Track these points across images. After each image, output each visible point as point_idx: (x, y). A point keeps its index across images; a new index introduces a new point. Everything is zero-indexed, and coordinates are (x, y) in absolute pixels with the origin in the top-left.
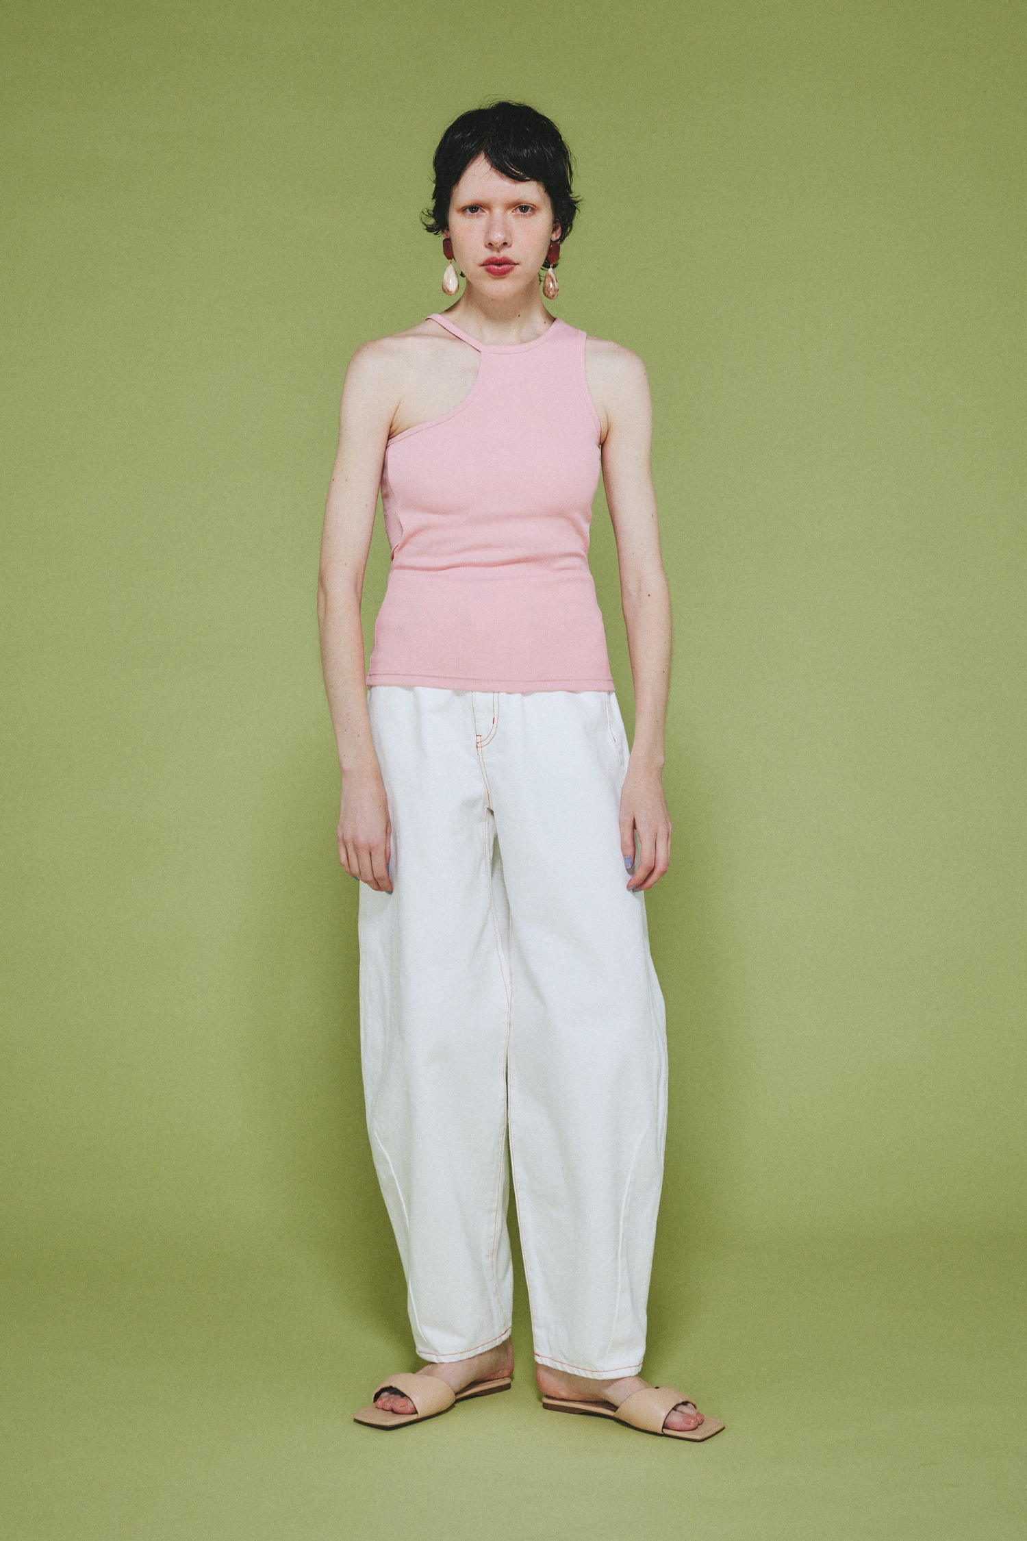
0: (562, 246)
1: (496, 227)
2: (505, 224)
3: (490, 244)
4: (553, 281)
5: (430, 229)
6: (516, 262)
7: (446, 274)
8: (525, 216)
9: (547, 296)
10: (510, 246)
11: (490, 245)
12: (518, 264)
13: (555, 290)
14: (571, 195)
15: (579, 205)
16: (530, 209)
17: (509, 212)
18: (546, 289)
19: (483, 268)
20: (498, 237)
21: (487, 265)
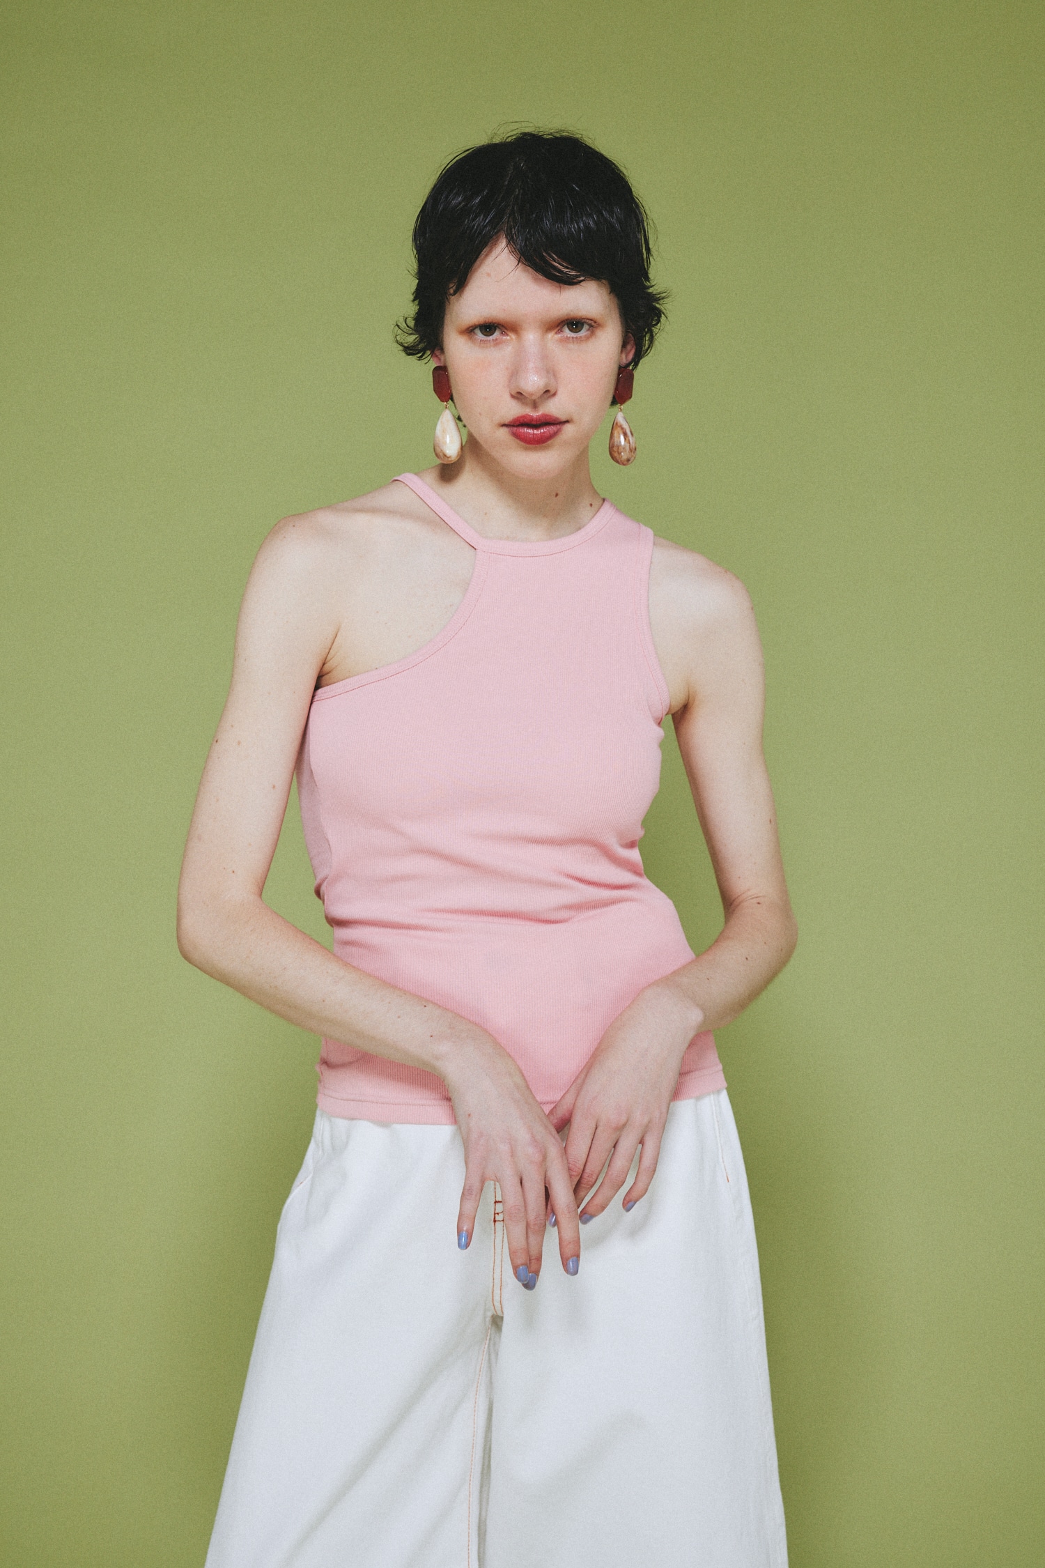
0: (638, 374)
1: (531, 365)
2: (545, 357)
3: (519, 393)
4: (625, 434)
5: (409, 350)
6: (563, 418)
7: (439, 427)
8: (579, 340)
9: (617, 462)
10: (554, 394)
11: (519, 396)
12: (567, 422)
13: (631, 450)
14: (650, 290)
15: (665, 306)
16: (586, 326)
17: (550, 335)
18: (615, 449)
19: (505, 431)
20: (533, 382)
21: (513, 426)
